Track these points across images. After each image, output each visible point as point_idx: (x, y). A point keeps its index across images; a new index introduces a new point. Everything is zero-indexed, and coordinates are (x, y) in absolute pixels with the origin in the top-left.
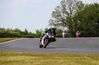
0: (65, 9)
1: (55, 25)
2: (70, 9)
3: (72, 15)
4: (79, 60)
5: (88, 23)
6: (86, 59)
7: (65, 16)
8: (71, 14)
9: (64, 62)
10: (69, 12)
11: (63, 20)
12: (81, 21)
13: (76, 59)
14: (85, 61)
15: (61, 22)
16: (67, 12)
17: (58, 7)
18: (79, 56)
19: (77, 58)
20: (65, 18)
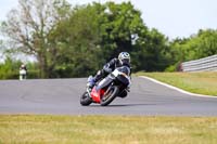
0: (28, 15)
1: (8, 51)
2: (41, 15)
3: (45, 29)
4: (63, 130)
5: (80, 45)
6: (76, 126)
7: (29, 32)
8: (43, 25)
9: (28, 134)
10: (39, 23)
11: (25, 41)
12: (63, 41)
13: (55, 126)
14: (76, 130)
15: (21, 45)
16: (33, 23)
17: (13, 11)
18: (63, 120)
19: (57, 124)
20: (30, 36)
